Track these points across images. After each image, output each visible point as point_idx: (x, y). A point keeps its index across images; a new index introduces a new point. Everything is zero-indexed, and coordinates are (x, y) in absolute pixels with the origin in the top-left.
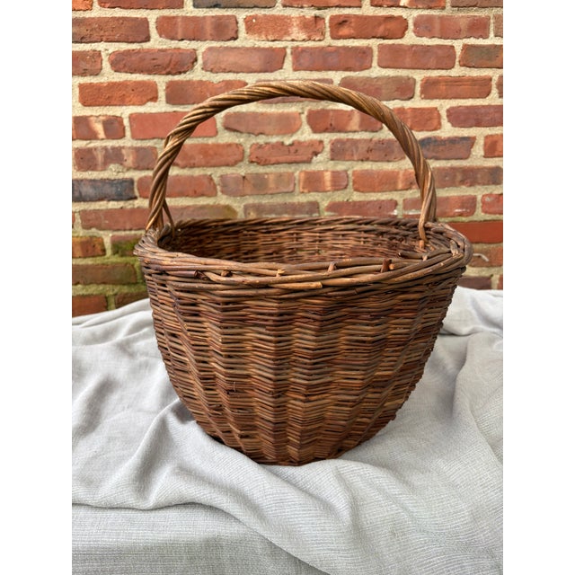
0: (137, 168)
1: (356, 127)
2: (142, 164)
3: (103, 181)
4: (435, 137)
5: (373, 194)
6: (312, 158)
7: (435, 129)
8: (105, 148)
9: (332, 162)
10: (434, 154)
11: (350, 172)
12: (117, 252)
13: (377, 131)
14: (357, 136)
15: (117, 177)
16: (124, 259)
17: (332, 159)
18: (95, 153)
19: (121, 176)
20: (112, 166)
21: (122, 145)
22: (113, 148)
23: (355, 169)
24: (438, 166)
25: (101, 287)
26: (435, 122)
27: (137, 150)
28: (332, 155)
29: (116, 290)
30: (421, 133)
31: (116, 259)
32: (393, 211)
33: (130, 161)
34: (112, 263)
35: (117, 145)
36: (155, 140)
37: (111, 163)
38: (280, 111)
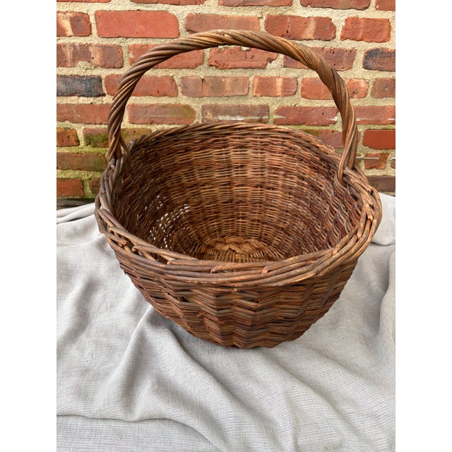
0: (104, 66)
1: (310, 36)
2: (108, 63)
3: (73, 77)
4: (382, 49)
5: (318, 101)
6: (267, 64)
7: (384, 41)
8: (73, 45)
9: (285, 69)
10: (379, 66)
11: (300, 80)
12: (90, 143)
13: (329, 40)
14: (310, 44)
15: (85, 74)
16: (95, 149)
17: (285, 67)
18: (64, 49)
19: (89, 73)
20: (80, 63)
21: (89, 43)
22: (81, 46)
23: (305, 77)
24: (381, 77)
25: (77, 172)
26: (385, 34)
27: (104, 48)
28: (285, 62)
29: (90, 176)
30: (371, 44)
31: (89, 149)
32: (333, 118)
33: (97, 58)
34: (86, 152)
35: (84, 43)
36: (121, 39)
37: (79, 60)
38: (240, 15)
